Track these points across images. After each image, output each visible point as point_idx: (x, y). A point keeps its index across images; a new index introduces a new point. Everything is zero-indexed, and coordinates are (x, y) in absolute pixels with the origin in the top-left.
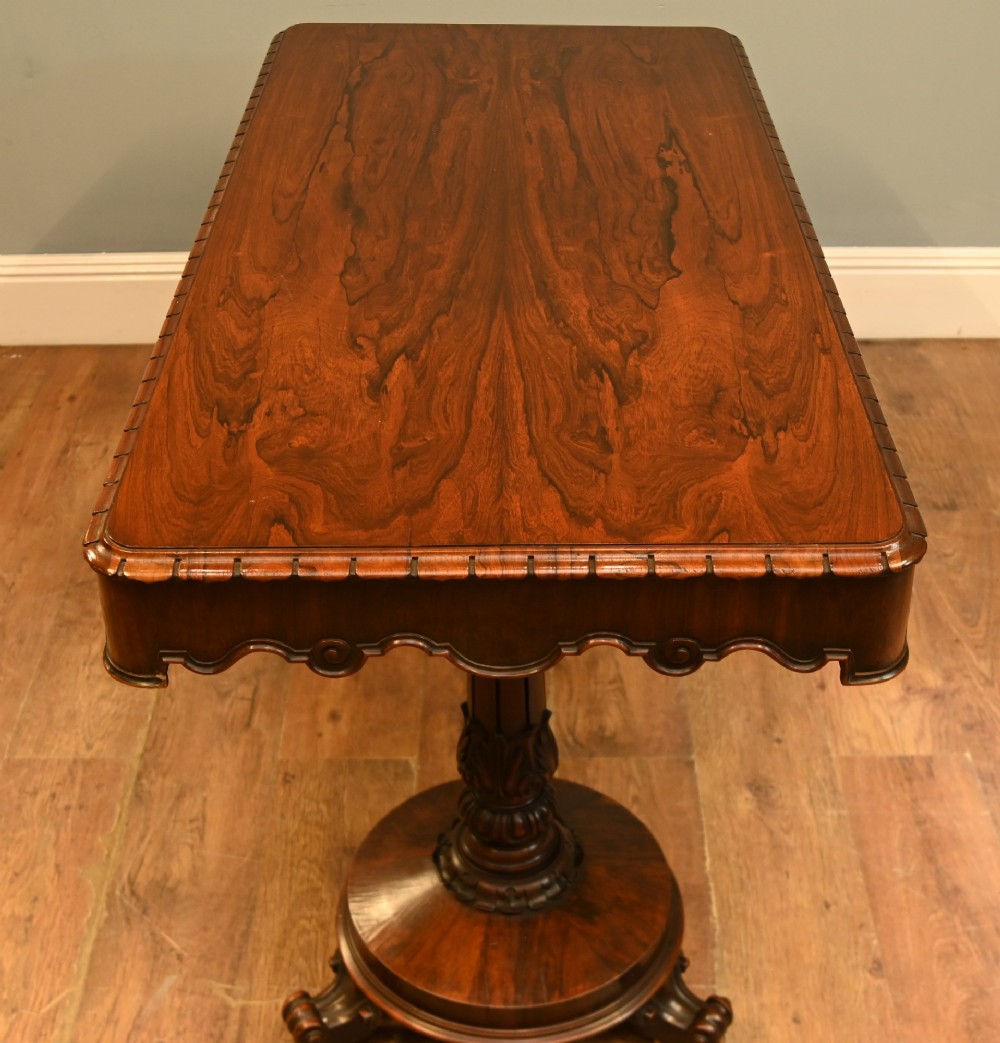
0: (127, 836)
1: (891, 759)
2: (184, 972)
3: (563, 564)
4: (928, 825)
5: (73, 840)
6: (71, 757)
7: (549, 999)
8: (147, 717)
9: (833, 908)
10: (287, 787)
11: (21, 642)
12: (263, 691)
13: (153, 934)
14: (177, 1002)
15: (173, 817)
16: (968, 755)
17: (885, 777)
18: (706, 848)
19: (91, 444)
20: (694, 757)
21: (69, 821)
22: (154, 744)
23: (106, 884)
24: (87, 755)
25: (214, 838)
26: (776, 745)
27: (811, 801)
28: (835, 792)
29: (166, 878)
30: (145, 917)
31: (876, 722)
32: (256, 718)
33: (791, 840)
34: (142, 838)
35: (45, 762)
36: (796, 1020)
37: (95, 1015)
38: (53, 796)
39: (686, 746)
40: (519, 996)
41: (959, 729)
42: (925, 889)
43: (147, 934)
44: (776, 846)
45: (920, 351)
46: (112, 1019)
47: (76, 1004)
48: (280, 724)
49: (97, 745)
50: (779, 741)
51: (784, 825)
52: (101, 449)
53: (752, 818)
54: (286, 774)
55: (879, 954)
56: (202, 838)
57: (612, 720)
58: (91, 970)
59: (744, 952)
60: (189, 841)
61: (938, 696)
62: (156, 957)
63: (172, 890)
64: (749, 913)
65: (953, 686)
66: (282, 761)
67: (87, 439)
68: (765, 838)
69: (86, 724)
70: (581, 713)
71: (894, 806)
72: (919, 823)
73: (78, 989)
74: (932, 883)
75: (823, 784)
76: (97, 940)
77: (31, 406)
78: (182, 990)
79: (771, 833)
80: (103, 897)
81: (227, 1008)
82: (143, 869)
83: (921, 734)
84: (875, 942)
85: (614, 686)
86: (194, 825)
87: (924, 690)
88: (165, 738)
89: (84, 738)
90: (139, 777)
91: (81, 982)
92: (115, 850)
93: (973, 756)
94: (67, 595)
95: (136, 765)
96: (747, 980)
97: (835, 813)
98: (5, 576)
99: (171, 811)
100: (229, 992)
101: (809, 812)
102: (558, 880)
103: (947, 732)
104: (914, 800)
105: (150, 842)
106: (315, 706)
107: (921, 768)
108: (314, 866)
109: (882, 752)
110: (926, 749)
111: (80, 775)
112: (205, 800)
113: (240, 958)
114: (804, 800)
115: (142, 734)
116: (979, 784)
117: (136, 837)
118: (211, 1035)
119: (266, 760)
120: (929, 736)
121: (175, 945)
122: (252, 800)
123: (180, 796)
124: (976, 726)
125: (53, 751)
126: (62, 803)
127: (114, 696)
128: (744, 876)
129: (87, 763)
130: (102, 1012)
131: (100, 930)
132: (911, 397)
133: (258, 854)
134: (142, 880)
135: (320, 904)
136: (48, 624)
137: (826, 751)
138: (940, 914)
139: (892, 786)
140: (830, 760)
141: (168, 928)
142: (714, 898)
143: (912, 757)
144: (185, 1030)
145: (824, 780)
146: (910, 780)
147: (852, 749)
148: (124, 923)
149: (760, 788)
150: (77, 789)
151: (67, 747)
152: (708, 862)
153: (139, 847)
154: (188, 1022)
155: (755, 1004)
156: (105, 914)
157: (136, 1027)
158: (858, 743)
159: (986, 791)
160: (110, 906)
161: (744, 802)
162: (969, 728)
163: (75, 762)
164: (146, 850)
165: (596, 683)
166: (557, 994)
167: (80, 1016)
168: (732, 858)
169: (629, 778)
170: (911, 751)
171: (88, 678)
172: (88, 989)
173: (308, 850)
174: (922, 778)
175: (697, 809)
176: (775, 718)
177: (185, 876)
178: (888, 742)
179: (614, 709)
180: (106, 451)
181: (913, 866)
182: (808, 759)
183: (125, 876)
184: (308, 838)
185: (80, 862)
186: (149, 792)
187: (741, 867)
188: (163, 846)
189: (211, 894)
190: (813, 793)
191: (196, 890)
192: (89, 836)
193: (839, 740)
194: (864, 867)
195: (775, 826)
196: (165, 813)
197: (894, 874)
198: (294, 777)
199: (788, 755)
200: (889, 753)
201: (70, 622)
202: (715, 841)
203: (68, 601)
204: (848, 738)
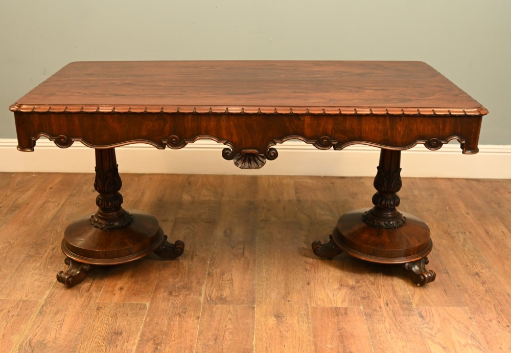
0: (33, 325)
1: (331, 308)
4: (343, 331)
5: (12, 327)
6: (19, 299)
8: (51, 287)
10: (98, 311)
11: (11, 262)
15: (52, 320)
16: (361, 307)
17: (328, 314)
18: (254, 336)
19: (54, 202)
20: (255, 306)
21: (12, 320)
22: (51, 296)
23: (21, 341)
24: (25, 299)
25: (66, 327)
26: (288, 302)
27: (298, 321)
28: (308, 318)
31: (328, 295)
32: (92, 288)
33: (288, 335)
34: (38, 327)
35: (9, 300)
38: (9, 311)
39: (253, 302)
41: (359, 299)
44: (282, 337)
45: (362, 180)
48: (100, 291)
49: (30, 296)
50: (289, 301)
51: (286, 329)
52: (57, 204)
53: (274, 326)
54: (98, 307)
56: (61, 327)
57: (226, 293)
60: (56, 328)
61: (352, 288)
63: (45, 344)
65: (359, 284)
66: (98, 303)
67: (53, 201)
68: (278, 333)
69: (27, 289)
70: (215, 290)
71: (330, 324)
72: (339, 330)
75: (304, 316)
77: (36, 190)
79: (281, 332)
80: (18, 346)
82: (36, 337)
83: (344, 300)
85: (229, 282)
86: (59, 323)
87: (348, 286)
88: (56, 294)
89: (26, 293)
90: (42, 307)
92: (27, 330)
93: (363, 307)
94: (32, 247)
95: (43, 303)
97: (307, 326)
98: (11, 241)
99: (52, 318)
101: (297, 325)
103: (354, 300)
104: (338, 322)
105: (41, 328)
106: (115, 285)
107: (342, 311)
108: (102, 338)
109: (328, 305)
110: (345, 305)
111: (21, 305)
112: (66, 315)
114: (295, 321)
115: (48, 293)
116: (365, 317)
117: (36, 326)
119: (92, 302)
120: (347, 301)
122: (84, 315)
123: (56, 313)
124: (366, 298)
125: (12, 297)
126: (11, 315)
127: (40, 280)
128: (268, 346)
129: (24, 301)
132: (357, 194)
133: (81, 333)
134: (34, 340)
136: (23, 256)
137: (307, 305)
139: (330, 317)
140: (308, 308)
143: (340, 308)
145: (304, 314)
146: (338, 315)
147: (317, 304)
149: (278, 316)
150: (18, 309)
151: (18, 296)
152: (254, 341)
153: (36, 329)
158: (319, 303)
159: (367, 319)
160: (20, 349)
161: (272, 321)
162: (363, 298)
163: (20, 301)
164: (39, 331)
165: (222, 281)
168: (264, 339)
169: (229, 312)
170: (339, 305)
171: (32, 274)
173: (100, 333)
174: (342, 315)
175: (253, 323)
176: (289, 294)
177: (51, 340)
178: (331, 302)
179: (227, 289)
180: (59, 204)
181: (334, 344)
182: (299, 308)
183: (28, 339)
184: (101, 329)
185: (12, 334)
186: (45, 311)
187: (267, 343)
188: (46, 329)
189: (60, 346)
190: (299, 319)
191: (54, 345)
192: (18, 325)
193: (312, 301)
194: (315, 344)
195: (282, 329)
196: (49, 319)
197: (326, 347)
198: (101, 308)
199: (291, 306)
200: (331, 306)
201: (31, 256)
202: (258, 334)
203: (32, 250)
204: (315, 301)
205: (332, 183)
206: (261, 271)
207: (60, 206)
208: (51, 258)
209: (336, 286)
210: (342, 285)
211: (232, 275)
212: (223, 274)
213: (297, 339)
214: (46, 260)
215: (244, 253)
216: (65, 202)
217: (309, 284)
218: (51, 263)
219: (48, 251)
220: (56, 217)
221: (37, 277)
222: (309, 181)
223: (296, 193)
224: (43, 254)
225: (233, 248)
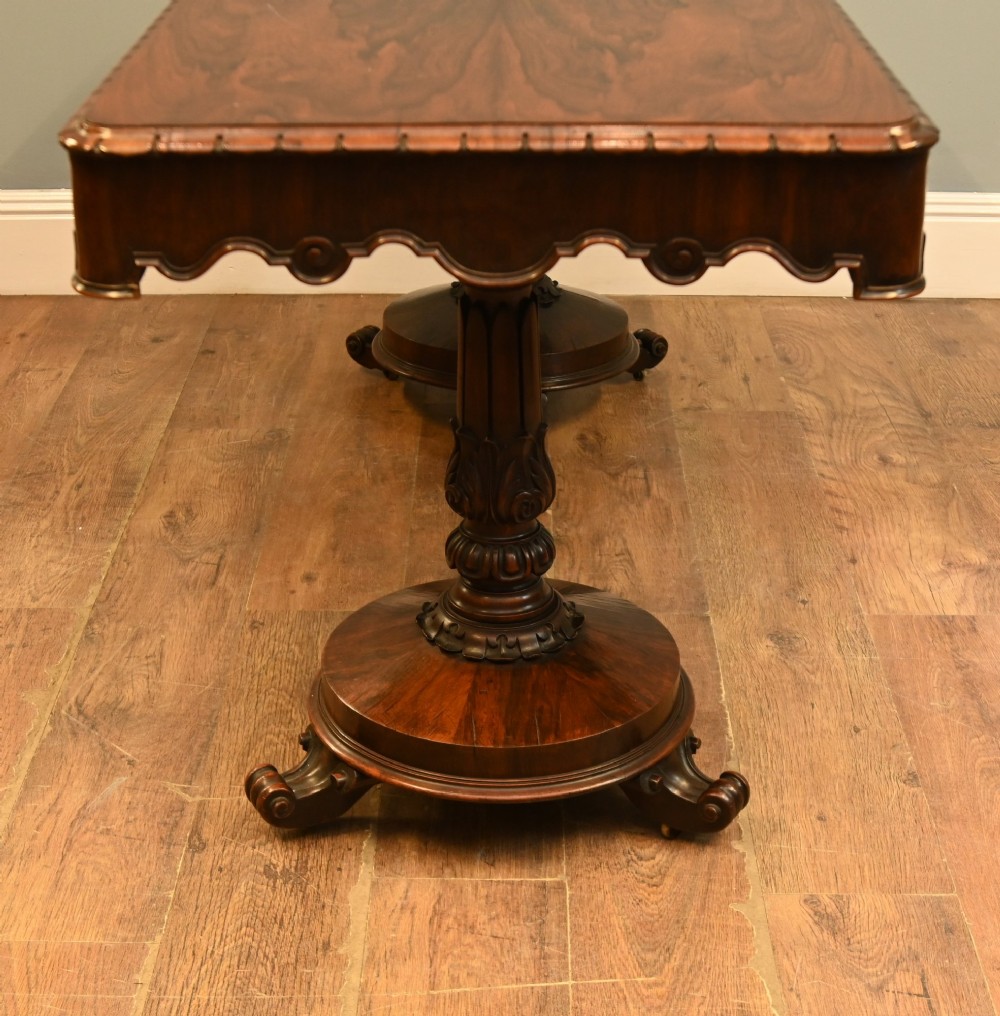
0: (76, 668)
1: (930, 618)
2: (136, 775)
3: (560, 139)
4: (971, 670)
5: (15, 672)
6: (15, 607)
7: (543, 741)
8: (101, 577)
9: (862, 732)
10: (255, 632)
12: (230, 558)
13: (102, 745)
14: (127, 798)
15: (127, 655)
17: (922, 631)
18: (722, 683)
19: (43, 370)
20: (709, 613)
21: (11, 656)
22: (107, 597)
23: (51, 705)
24: (34, 605)
25: (172, 671)
26: (801, 605)
27: (839, 648)
28: (866, 641)
29: (117, 702)
30: (92, 731)
31: (913, 589)
32: (222, 579)
33: (816, 679)
34: (92, 671)
36: (821, 818)
37: (35, 807)
39: (702, 604)
40: (510, 737)
42: (966, 718)
43: (95, 745)
44: (799, 683)
45: (968, 308)
46: (54, 809)
47: (15, 798)
48: (249, 582)
49: (45, 598)
50: (804, 602)
51: (809, 667)
52: (53, 374)
53: (773, 661)
54: (254, 622)
55: (915, 768)
56: (159, 671)
57: (618, 584)
58: (32, 771)
59: (763, 765)
60: (146, 673)
61: (981, 570)
62: (105, 763)
63: (124, 711)
64: (769, 734)
66: (249, 612)
67: (38, 366)
68: (787, 676)
69: (32, 582)
71: (932, 654)
72: (959, 667)
73: (17, 786)
74: (974, 714)
75: (853, 635)
76: (40, 749)
78: (133, 789)
79: (795, 673)
80: (48, 714)
81: (184, 803)
82: (93, 693)
83: (963, 599)
84: (911, 758)
85: (621, 558)
86: (150, 660)
87: (967, 565)
88: (120, 593)
89: (30, 593)
90: (90, 622)
91: (20, 781)
92: (61, 679)
94: (14, 483)
95: (87, 614)
96: (766, 786)
97: (867, 658)
99: (124, 649)
100: (184, 790)
101: (838, 657)
102: (554, 634)
103: (992, 598)
104: (956, 650)
105: (100, 674)
106: (288, 570)
107: (964, 626)
108: (284, 693)
109: (918, 611)
110: (968, 610)
111: (24, 620)
112: (163, 641)
113: (199, 764)
114: (831, 647)
115: (95, 590)
117: (85, 670)
118: (165, 824)
119: (232, 610)
120: (972, 600)
121: (125, 753)
122: (216, 641)
123: (136, 638)
126: (4, 642)
127: (63, 560)
128: (764, 705)
129: (32, 611)
130: (43, 805)
131: (42, 741)
132: (956, 342)
133: (221, 684)
134: (90, 703)
135: (290, 723)
137: (857, 610)
138: (983, 738)
139: (930, 638)
140: (861, 617)
141: (119, 740)
142: (729, 722)
143: (953, 616)
144: (135, 819)
145: (855, 632)
146: (950, 634)
147: (887, 609)
148: (69, 736)
149: (781, 638)
150: (21, 631)
151: (10, 598)
152: (723, 695)
153: (88, 676)
154: (139, 813)
155: (775, 806)
156: (49, 728)
157: (81, 816)
158: (891, 606)
160: (52, 722)
161: (765, 650)
163: (19, 611)
164: (97, 679)
165: (600, 555)
166: (552, 737)
167: (16, 808)
168: (751, 691)
170: (951, 611)
171: (36, 547)
172: (26, 786)
173: (277, 681)
174: (963, 633)
175: (713, 655)
176: (801, 585)
177: (140, 700)
178: (927, 605)
179: (620, 576)
180: (60, 375)
181: (953, 701)
182: (837, 616)
183: (72, 700)
184: (277, 672)
185: (22, 688)
186: (102, 635)
187: (760, 700)
188: (116, 675)
189: (168, 715)
190: (842, 643)
191: (151, 711)
192: (33, 668)
193: (872, 602)
194: (898, 701)
195: (799, 668)
196: (119, 651)
197: (931, 707)
198: (263, 624)
199: (814, 615)
200: (927, 613)
201: (15, 504)
202: (732, 679)
203: (14, 489)
204: (881, 601)
205: (877, 316)
206: (709, 532)
207: (65, 380)
208: (79, 507)
209: (934, 566)
210: (950, 564)
211: (625, 542)
212: (597, 540)
213: (846, 690)
214: (67, 513)
215: (648, 490)
216: (77, 370)
217: (854, 561)
218: (83, 519)
219: (64, 491)
220: (60, 407)
221: (50, 554)
222: (808, 310)
223: (774, 340)
224: (53, 499)
225: (615, 476)
